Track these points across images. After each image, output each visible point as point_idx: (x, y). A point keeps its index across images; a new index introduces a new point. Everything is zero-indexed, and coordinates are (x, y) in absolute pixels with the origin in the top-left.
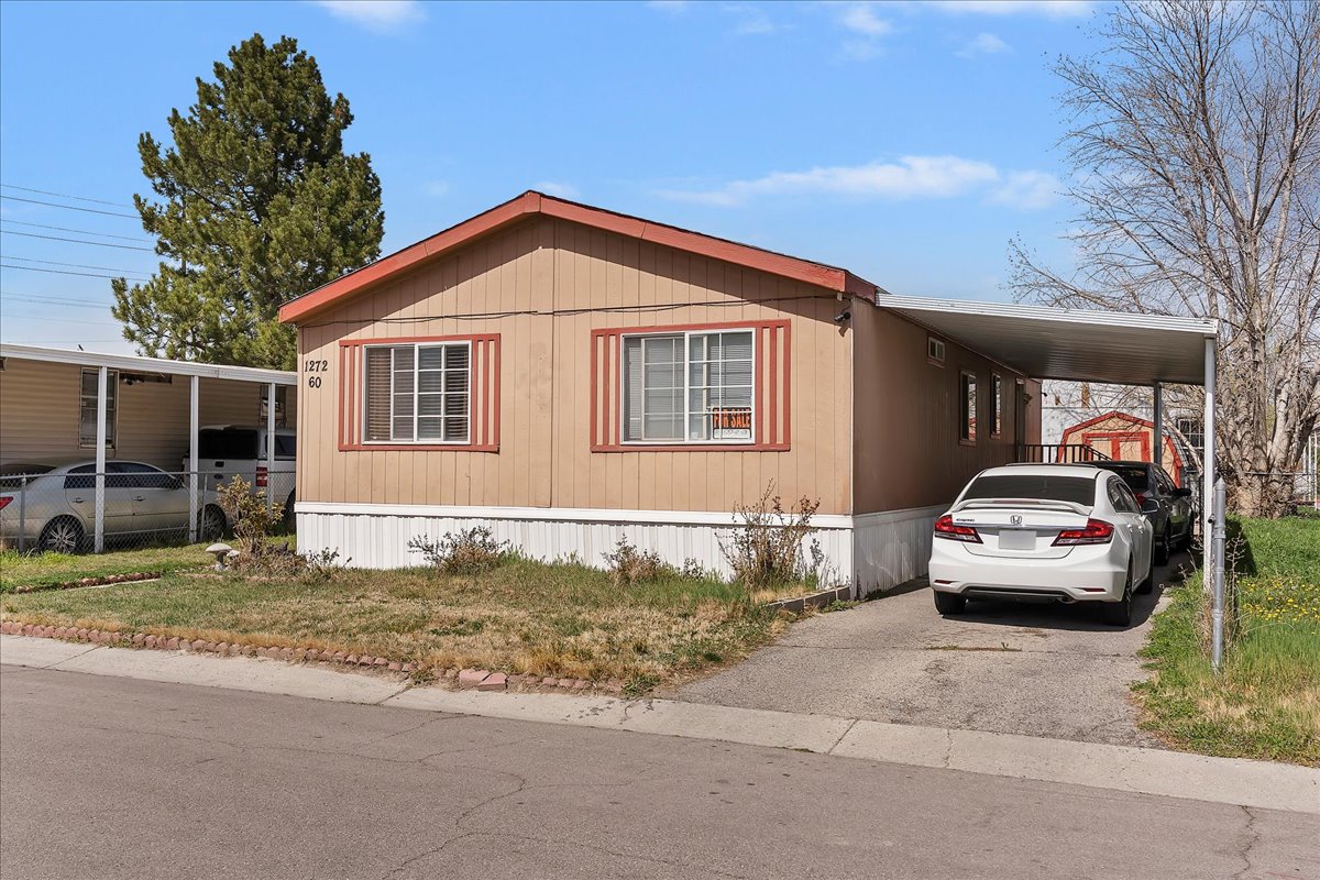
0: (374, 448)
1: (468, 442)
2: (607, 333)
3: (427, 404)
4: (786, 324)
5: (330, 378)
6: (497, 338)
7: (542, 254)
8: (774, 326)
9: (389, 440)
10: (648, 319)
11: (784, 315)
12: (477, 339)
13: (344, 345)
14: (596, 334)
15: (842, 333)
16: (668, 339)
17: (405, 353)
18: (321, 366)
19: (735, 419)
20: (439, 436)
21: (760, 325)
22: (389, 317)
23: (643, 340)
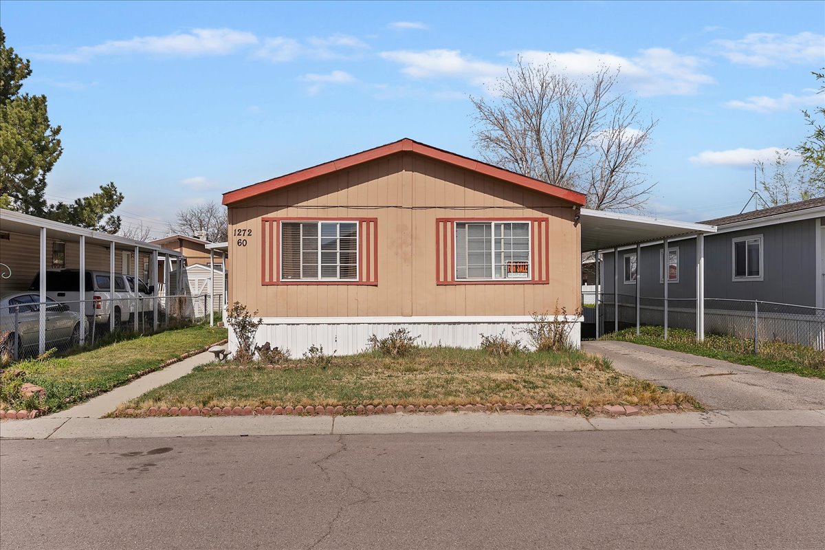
0: (289, 283)
1: (357, 280)
2: (445, 221)
3: (328, 257)
4: (546, 220)
5: (255, 241)
6: (375, 220)
7: (405, 175)
8: (540, 220)
9: (299, 278)
10: (470, 214)
11: (545, 215)
12: (362, 220)
13: (264, 221)
14: (438, 221)
15: (575, 225)
16: (480, 226)
17: (311, 228)
18: (247, 233)
19: (520, 267)
20: (336, 276)
21: (533, 220)
22: (299, 205)
23: (467, 225)
